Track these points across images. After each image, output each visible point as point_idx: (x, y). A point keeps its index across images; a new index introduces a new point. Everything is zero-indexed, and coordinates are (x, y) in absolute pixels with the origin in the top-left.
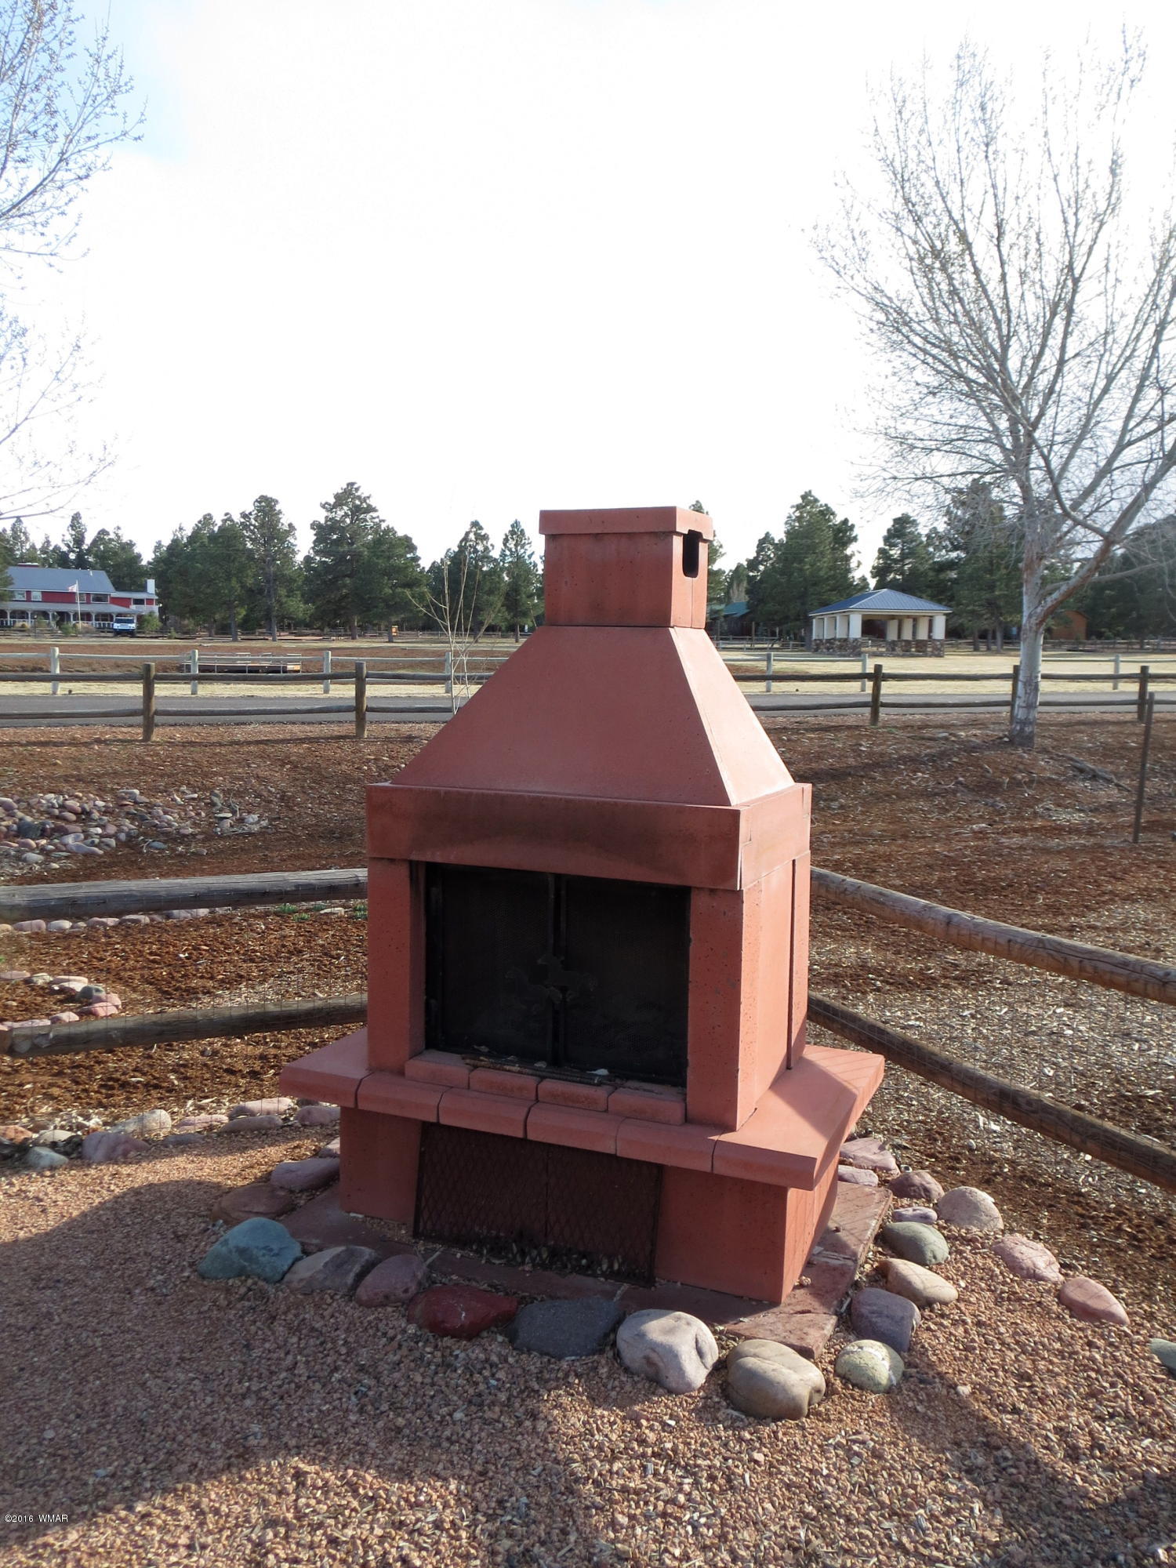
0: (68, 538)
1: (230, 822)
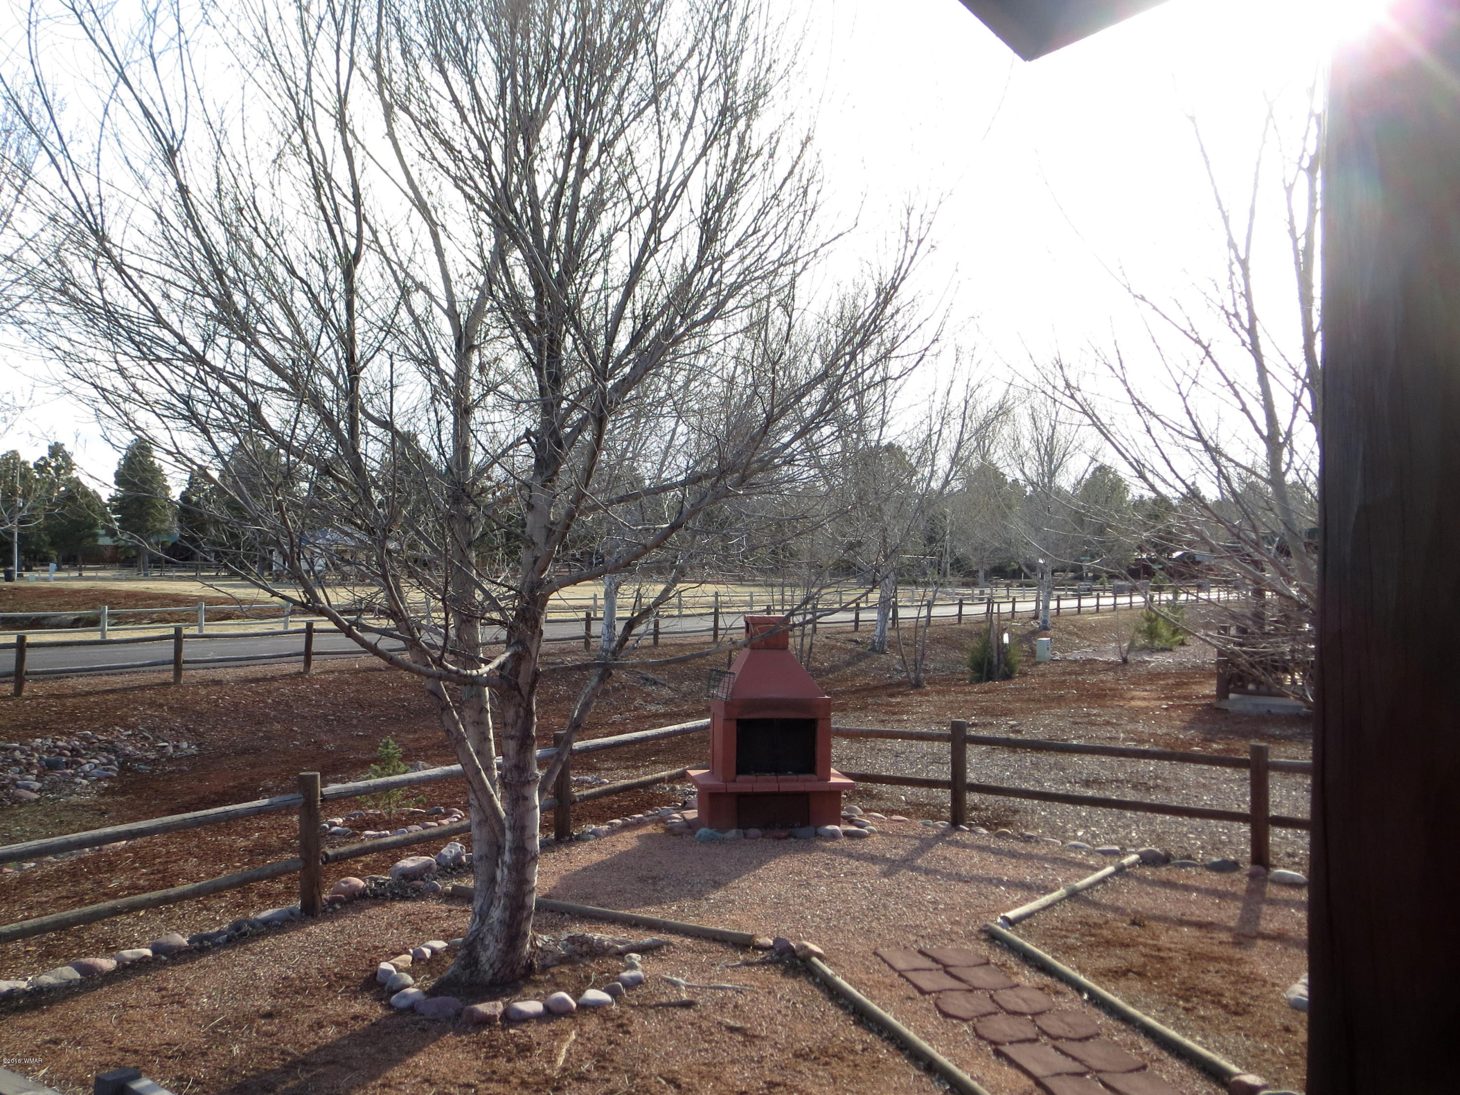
1: (171, 750)
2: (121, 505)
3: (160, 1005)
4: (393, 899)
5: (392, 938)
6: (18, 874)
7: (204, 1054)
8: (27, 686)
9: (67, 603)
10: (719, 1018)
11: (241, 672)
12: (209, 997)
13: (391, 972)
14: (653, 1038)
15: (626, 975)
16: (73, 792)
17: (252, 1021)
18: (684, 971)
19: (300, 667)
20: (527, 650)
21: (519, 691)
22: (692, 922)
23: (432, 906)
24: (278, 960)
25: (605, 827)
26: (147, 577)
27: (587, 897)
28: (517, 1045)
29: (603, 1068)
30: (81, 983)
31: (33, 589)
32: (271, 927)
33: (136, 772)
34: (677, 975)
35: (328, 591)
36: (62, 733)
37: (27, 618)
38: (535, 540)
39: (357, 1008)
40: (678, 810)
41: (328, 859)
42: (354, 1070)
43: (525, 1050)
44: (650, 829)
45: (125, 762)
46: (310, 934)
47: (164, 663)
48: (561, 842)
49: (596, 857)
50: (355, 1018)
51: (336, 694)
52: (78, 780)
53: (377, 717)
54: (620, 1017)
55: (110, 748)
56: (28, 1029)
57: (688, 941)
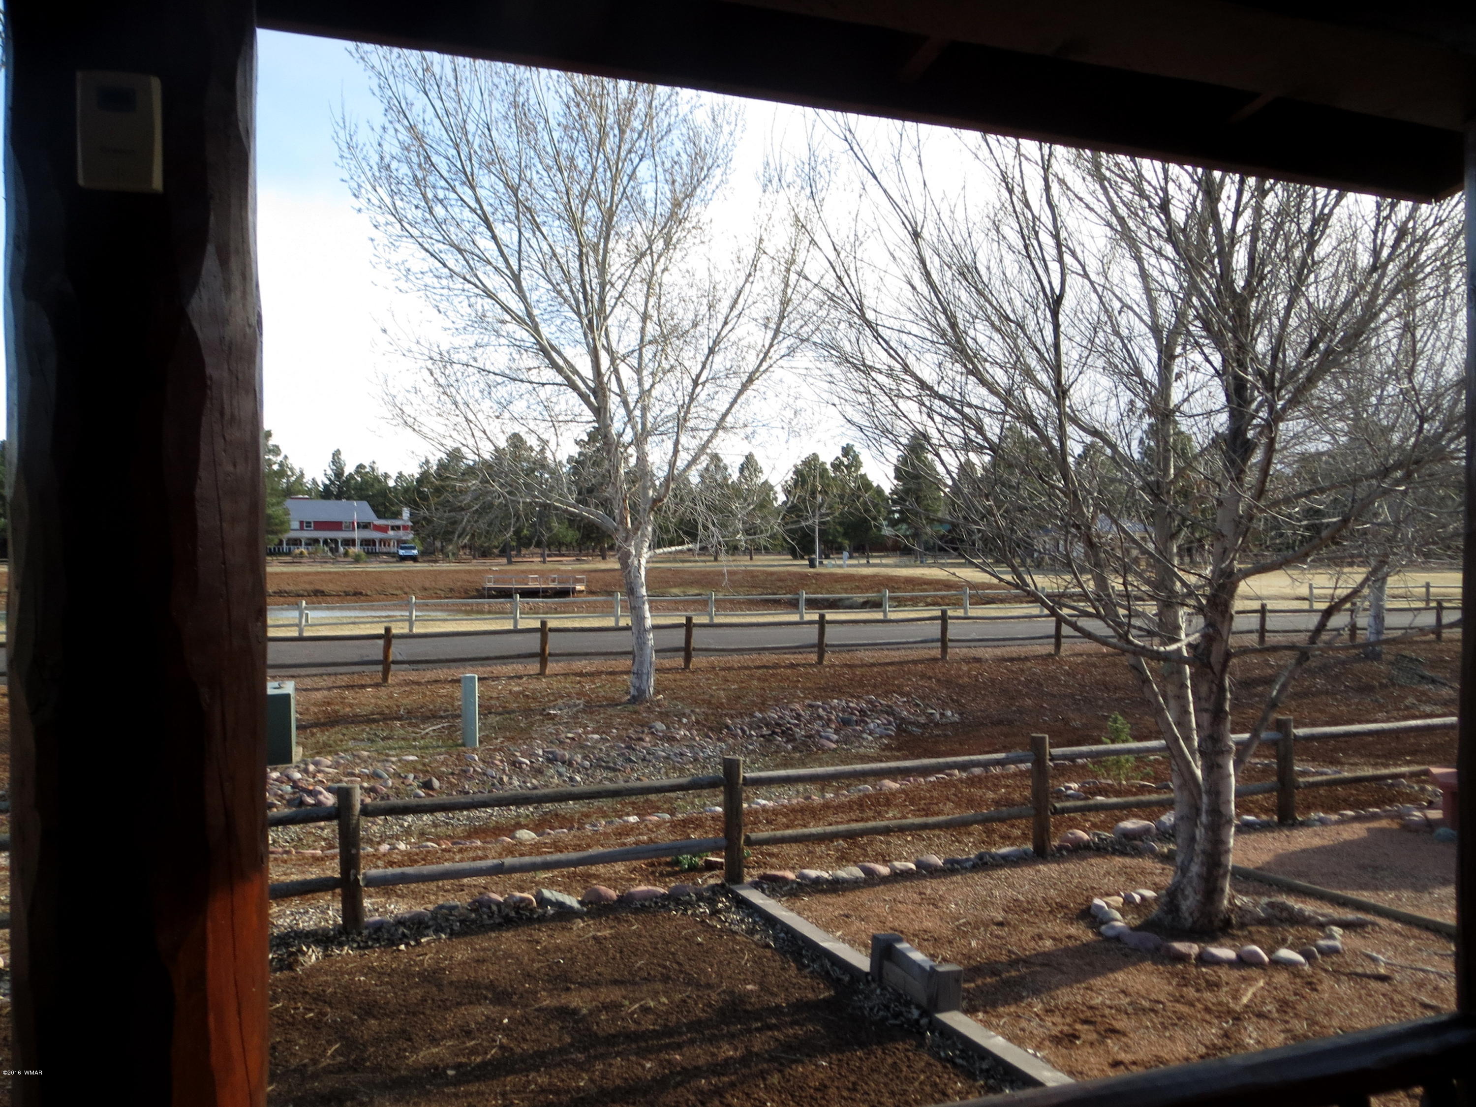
0: (329, 472)
1: (938, 716)
2: (900, 496)
3: (920, 904)
4: (1113, 853)
5: (1108, 882)
6: (822, 801)
7: (950, 942)
8: (827, 656)
9: (858, 587)
10: (1414, 995)
11: (998, 652)
12: (956, 905)
13: (1102, 908)
14: (1341, 999)
15: (1322, 943)
16: (861, 745)
17: (988, 926)
18: (1387, 950)
19: (1051, 649)
20: (1218, 632)
21: (1212, 668)
22: (1409, 910)
23: (1148, 863)
24: (1011, 886)
25: (1334, 817)
26: (923, 564)
27: (1299, 875)
28: (1207, 981)
29: (1285, 1012)
30: (865, 881)
31: (832, 575)
32: (1007, 861)
33: (910, 733)
34: (1379, 952)
35: (1034, 577)
36: (853, 696)
37: (827, 600)
38: (1225, 533)
39: (1072, 930)
40: (1421, 808)
41: (1056, 811)
42: (1063, 972)
43: (1214, 986)
44: (1384, 823)
45: (901, 724)
46: (1039, 871)
47: (933, 641)
48: (1284, 825)
49: (1317, 842)
50: (1069, 937)
51: (1083, 675)
52: (865, 736)
53: (1122, 699)
54: (1309, 976)
55: (890, 711)
56: (828, 904)
57: (1398, 926)
